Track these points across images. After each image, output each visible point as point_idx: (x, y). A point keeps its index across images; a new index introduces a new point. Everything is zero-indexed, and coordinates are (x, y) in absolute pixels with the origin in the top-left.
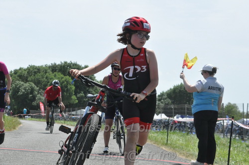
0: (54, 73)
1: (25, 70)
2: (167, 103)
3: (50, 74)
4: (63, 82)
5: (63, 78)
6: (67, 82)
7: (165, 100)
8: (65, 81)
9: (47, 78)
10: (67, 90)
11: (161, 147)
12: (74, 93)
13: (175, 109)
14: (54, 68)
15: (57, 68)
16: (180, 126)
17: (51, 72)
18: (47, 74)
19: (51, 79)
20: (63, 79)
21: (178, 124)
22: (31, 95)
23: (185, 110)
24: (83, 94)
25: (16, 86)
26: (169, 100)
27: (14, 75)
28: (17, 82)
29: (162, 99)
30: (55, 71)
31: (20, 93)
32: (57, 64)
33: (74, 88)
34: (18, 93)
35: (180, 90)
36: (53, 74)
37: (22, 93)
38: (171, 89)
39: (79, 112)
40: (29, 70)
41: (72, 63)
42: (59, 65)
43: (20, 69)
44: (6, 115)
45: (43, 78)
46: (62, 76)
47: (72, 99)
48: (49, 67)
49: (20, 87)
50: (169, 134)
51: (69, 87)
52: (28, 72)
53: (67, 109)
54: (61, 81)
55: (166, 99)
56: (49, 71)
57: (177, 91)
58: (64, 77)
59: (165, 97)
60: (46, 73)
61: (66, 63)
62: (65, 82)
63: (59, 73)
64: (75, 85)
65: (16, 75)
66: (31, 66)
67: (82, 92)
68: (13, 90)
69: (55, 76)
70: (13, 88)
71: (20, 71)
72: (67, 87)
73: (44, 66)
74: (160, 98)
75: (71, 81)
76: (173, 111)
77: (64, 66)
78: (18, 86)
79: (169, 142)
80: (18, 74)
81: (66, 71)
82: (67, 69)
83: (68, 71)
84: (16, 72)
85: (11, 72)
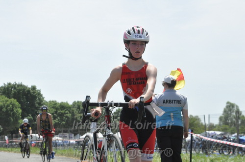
4: (8, 106)
5: (8, 101)
6: (12, 105)
8: (10, 104)
10: (14, 114)
12: (20, 117)
20: (8, 103)
24: (31, 117)
29: (118, 117)
33: (20, 111)
41: (16, 84)
42: (2, 87)
46: (7, 99)
47: (19, 123)
51: (15, 110)
53: (14, 135)
54: (6, 105)
58: (9, 100)
61: (9, 84)
62: (11, 106)
63: (3, 96)
64: (21, 108)
67: (30, 115)
72: (13, 110)
74: (116, 115)
75: (17, 103)
77: (8, 88)
81: (10, 94)
82: (12, 90)
83: (13, 93)
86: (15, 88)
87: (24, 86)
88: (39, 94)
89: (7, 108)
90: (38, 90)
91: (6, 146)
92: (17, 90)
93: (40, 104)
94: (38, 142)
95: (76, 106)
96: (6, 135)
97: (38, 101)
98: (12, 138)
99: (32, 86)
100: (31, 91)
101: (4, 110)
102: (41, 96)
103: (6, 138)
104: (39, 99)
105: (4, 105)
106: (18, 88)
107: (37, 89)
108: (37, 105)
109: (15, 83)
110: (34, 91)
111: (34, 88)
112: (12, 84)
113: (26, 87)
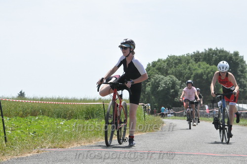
0: (199, 63)
1: (164, 61)
3: (194, 65)
4: (209, 73)
5: (208, 68)
8: (211, 71)
9: (189, 69)
14: (197, 57)
15: (200, 57)
17: (194, 62)
18: (190, 64)
19: (194, 70)
20: (209, 70)
22: (173, 90)
25: (155, 80)
27: (152, 68)
28: (156, 75)
30: (199, 61)
31: (160, 89)
32: (200, 52)
34: (158, 88)
36: (197, 64)
37: (162, 88)
40: (169, 61)
41: (217, 50)
42: (202, 53)
43: (159, 61)
45: (185, 69)
46: (208, 65)
48: (192, 56)
49: (159, 81)
52: (167, 64)
53: (215, 104)
54: (207, 72)
56: (191, 60)
58: (210, 67)
60: (188, 63)
61: (210, 50)
62: (212, 73)
63: (204, 63)
65: (155, 68)
66: (171, 57)
68: (153, 85)
69: (199, 66)
70: (152, 83)
71: (159, 63)
73: (186, 55)
77: (209, 54)
78: (157, 81)
80: (157, 66)
81: (211, 60)
82: (213, 57)
83: (214, 59)
84: (154, 64)
85: (149, 64)
86: (216, 54)
87: (226, 52)
88: (242, 61)
89: (207, 76)
90: (241, 57)
91: (207, 116)
92: (218, 56)
93: (242, 72)
94: (241, 113)
96: (207, 104)
97: (241, 68)
98: (213, 107)
99: (234, 52)
100: (234, 57)
101: (205, 77)
102: (244, 62)
103: (207, 107)
104: (242, 66)
105: (205, 72)
106: (220, 54)
107: (240, 55)
108: (240, 73)
109: (216, 48)
110: (237, 57)
111: (236, 54)
112: (213, 49)
113: (228, 53)
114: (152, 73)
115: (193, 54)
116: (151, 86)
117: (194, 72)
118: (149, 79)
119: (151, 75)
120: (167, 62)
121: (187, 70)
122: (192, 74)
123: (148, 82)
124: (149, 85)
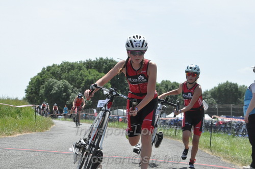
0: (89, 70)
1: (58, 67)
2: (211, 103)
3: (85, 72)
5: (98, 75)
7: (209, 100)
9: (81, 75)
11: (204, 150)
13: (219, 109)
14: (89, 65)
15: (92, 65)
16: (225, 127)
17: (85, 69)
18: (81, 71)
19: (85, 76)
21: (223, 126)
22: (65, 94)
23: (230, 110)
25: (49, 84)
26: (214, 99)
27: (47, 72)
28: (50, 79)
29: (205, 99)
30: (90, 68)
31: (53, 92)
32: (92, 60)
33: (110, 86)
34: (51, 91)
35: (225, 89)
36: (88, 72)
37: (55, 92)
38: (215, 88)
39: (115, 111)
40: (63, 66)
42: (94, 61)
43: (54, 65)
44: (39, 114)
45: (77, 75)
46: (97, 73)
48: (84, 63)
49: (53, 85)
50: (213, 137)
52: (61, 69)
55: (209, 98)
56: (83, 67)
57: (222, 90)
59: (209, 96)
60: (80, 69)
61: (101, 59)
63: (94, 70)
64: (111, 83)
65: (49, 72)
66: (65, 63)
67: (119, 91)
68: (46, 88)
69: (90, 73)
70: (46, 86)
71: (53, 68)
73: (79, 62)
76: (218, 111)
77: (100, 63)
78: (51, 84)
79: (212, 145)
80: (51, 71)
81: (102, 68)
82: (103, 65)
83: (104, 67)
84: (49, 69)
85: (44, 69)
86: (106, 63)
87: (115, 62)
94: (125, 118)
95: (165, 85)
103: (95, 111)
106: (109, 64)
109: (107, 58)
112: (104, 59)
114: (46, 77)
115: (86, 61)
116: (44, 89)
117: (86, 78)
118: (44, 82)
119: (45, 79)
120: (61, 68)
121: (79, 76)
122: (83, 80)
123: (42, 84)
124: (43, 87)
